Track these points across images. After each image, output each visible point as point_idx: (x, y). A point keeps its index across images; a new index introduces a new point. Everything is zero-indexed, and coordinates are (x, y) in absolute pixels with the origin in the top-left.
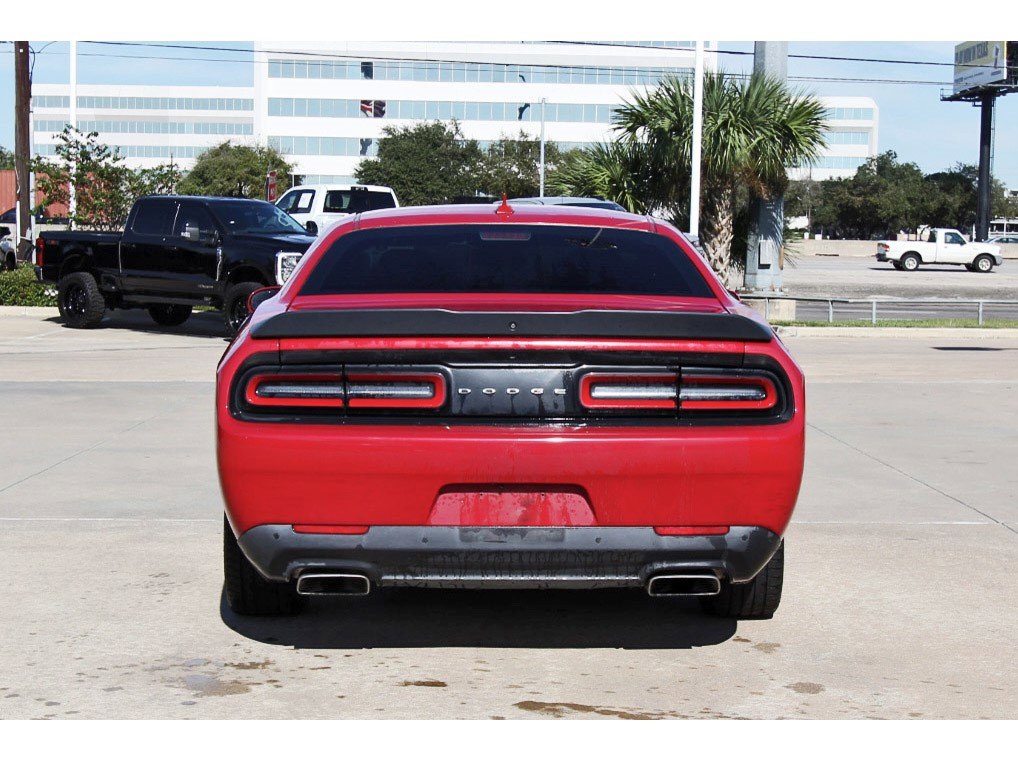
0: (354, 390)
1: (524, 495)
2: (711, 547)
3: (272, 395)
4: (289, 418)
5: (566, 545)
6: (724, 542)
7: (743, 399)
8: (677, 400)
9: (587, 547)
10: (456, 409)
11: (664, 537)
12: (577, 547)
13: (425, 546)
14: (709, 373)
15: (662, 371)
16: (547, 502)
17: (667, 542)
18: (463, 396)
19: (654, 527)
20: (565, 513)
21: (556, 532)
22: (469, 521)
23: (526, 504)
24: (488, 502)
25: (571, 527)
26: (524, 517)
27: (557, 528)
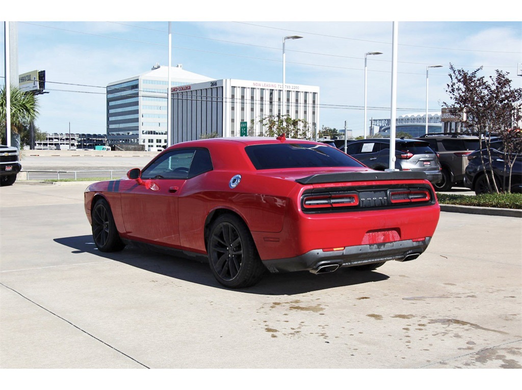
0: (332, 201)
1: (383, 232)
3: (310, 204)
4: (317, 212)
5: (394, 248)
6: (425, 242)
10: (362, 206)
11: (414, 242)
12: (397, 248)
13: (361, 252)
16: (389, 234)
17: (415, 244)
18: (363, 201)
19: (412, 240)
20: (393, 237)
21: (392, 244)
22: (371, 242)
23: (384, 235)
24: (375, 235)
25: (395, 242)
26: (384, 239)
27: (392, 242)
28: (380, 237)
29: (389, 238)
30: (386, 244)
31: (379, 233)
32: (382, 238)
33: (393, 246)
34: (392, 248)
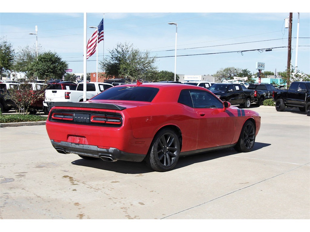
2: (106, 151)
6: (108, 151)
7: (116, 122)
8: (106, 121)
9: (87, 149)
10: (75, 121)
11: (99, 148)
12: (86, 148)
14: (111, 116)
15: (104, 115)
16: (82, 139)
17: (99, 149)
19: (98, 146)
20: (85, 142)
21: (83, 145)
22: (72, 142)
23: (80, 139)
24: (75, 139)
25: (85, 145)
26: (79, 142)
27: (83, 144)
28: (78, 140)
29: (82, 142)
30: (80, 145)
31: (77, 137)
32: (78, 141)
33: (83, 147)
34: (83, 148)
